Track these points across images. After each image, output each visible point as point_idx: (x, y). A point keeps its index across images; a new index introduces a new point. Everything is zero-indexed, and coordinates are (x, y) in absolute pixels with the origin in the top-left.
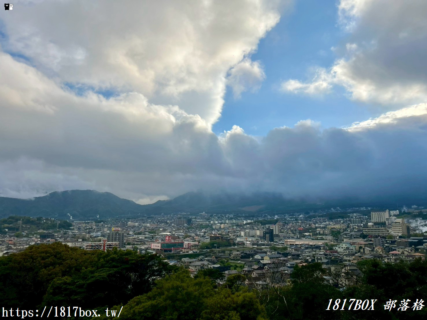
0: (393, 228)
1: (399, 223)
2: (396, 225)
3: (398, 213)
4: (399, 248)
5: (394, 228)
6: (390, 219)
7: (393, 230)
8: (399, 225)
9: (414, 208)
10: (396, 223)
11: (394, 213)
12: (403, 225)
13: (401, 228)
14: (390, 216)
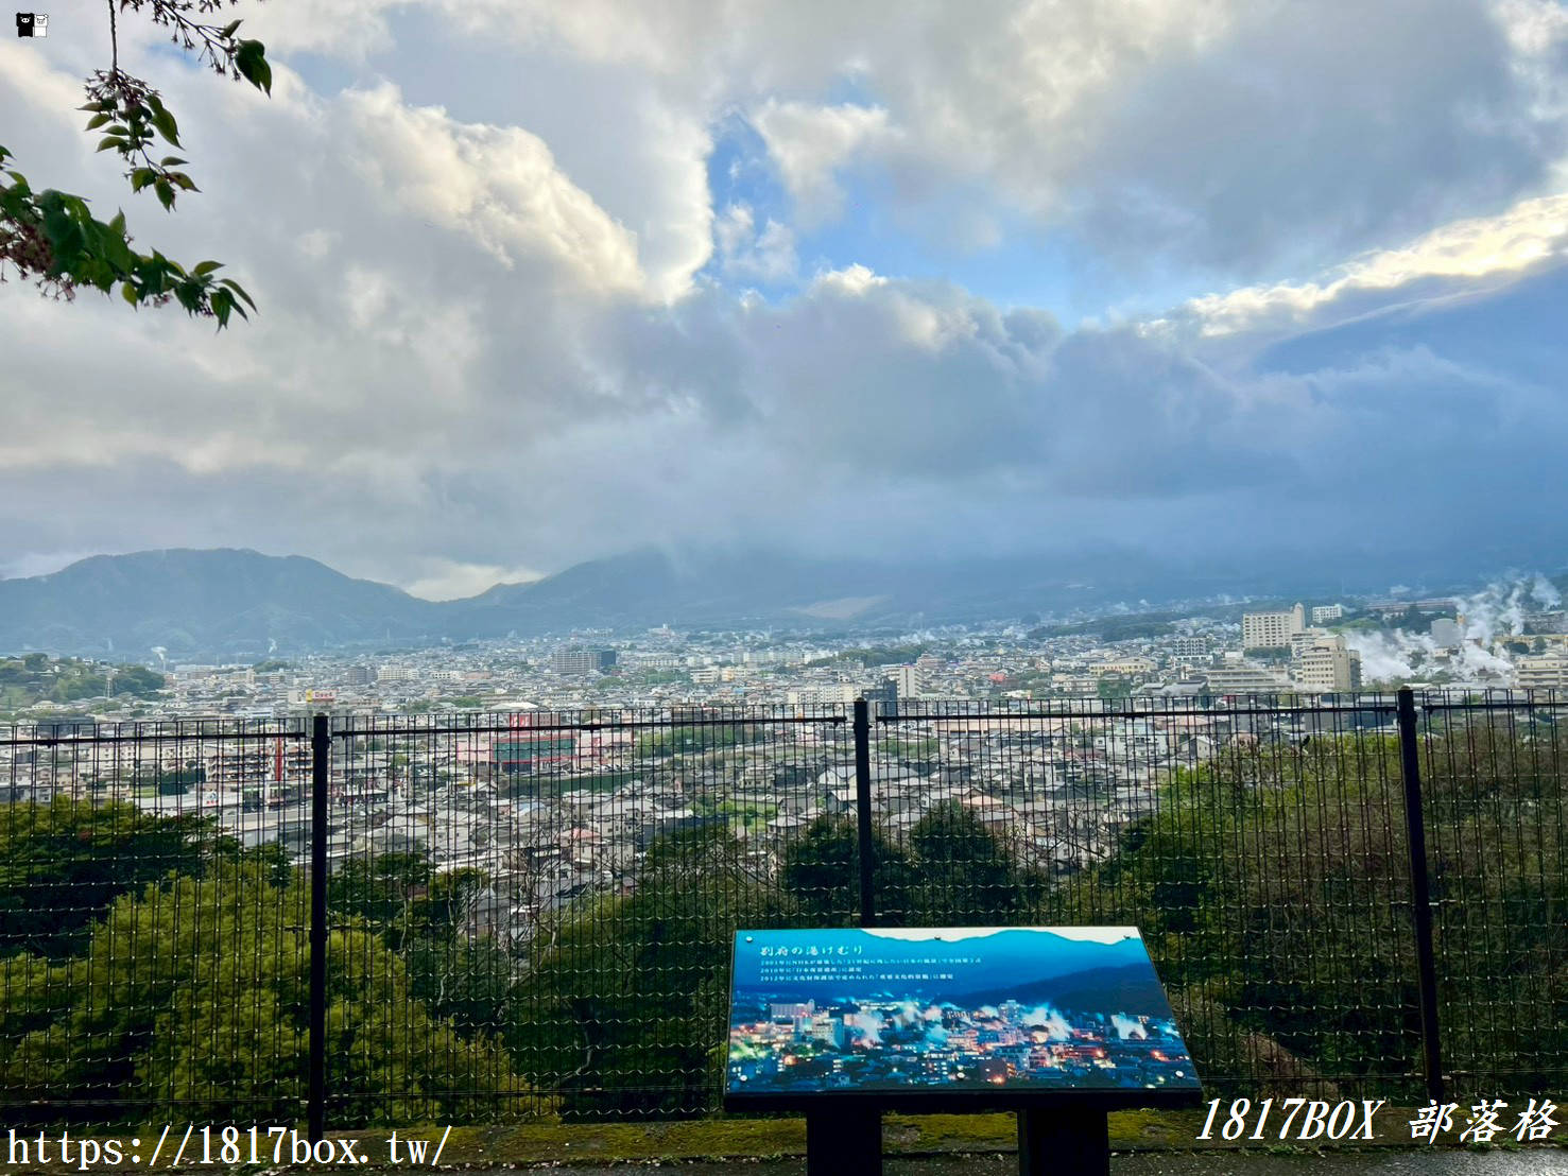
0: (1307, 667)
1: (1328, 649)
2: (1316, 656)
3: (1338, 615)
5: (1311, 666)
6: (1304, 634)
7: (1305, 673)
8: (1327, 656)
9: (1395, 594)
10: (1316, 649)
11: (1323, 613)
12: (1340, 656)
13: (1332, 666)
14: (1308, 626)
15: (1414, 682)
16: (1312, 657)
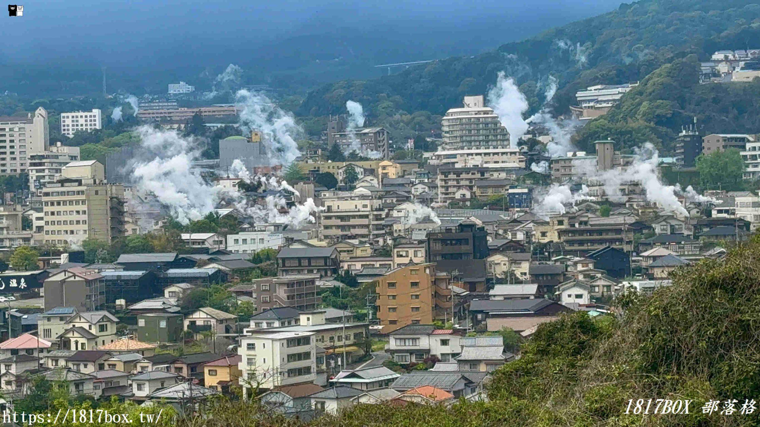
0: (49, 209)
1: (79, 182)
2: (63, 193)
3: (98, 127)
4: (49, 319)
5: (56, 208)
6: (48, 157)
7: (46, 218)
8: (78, 193)
9: (175, 95)
10: (63, 182)
11: (75, 120)
12: (97, 193)
13: (85, 208)
14: (52, 142)
15: (194, 231)
16: (59, 194)
